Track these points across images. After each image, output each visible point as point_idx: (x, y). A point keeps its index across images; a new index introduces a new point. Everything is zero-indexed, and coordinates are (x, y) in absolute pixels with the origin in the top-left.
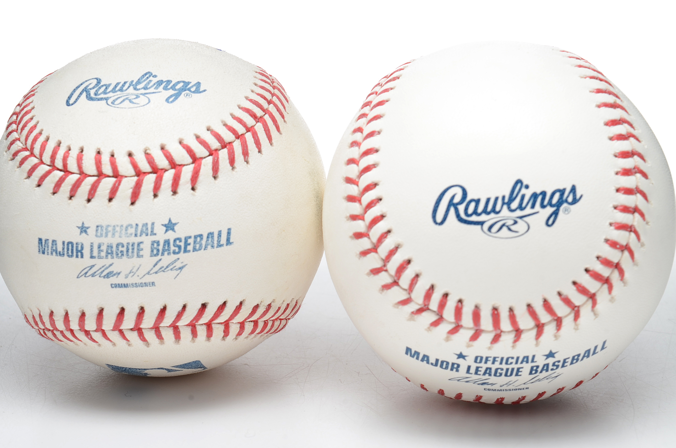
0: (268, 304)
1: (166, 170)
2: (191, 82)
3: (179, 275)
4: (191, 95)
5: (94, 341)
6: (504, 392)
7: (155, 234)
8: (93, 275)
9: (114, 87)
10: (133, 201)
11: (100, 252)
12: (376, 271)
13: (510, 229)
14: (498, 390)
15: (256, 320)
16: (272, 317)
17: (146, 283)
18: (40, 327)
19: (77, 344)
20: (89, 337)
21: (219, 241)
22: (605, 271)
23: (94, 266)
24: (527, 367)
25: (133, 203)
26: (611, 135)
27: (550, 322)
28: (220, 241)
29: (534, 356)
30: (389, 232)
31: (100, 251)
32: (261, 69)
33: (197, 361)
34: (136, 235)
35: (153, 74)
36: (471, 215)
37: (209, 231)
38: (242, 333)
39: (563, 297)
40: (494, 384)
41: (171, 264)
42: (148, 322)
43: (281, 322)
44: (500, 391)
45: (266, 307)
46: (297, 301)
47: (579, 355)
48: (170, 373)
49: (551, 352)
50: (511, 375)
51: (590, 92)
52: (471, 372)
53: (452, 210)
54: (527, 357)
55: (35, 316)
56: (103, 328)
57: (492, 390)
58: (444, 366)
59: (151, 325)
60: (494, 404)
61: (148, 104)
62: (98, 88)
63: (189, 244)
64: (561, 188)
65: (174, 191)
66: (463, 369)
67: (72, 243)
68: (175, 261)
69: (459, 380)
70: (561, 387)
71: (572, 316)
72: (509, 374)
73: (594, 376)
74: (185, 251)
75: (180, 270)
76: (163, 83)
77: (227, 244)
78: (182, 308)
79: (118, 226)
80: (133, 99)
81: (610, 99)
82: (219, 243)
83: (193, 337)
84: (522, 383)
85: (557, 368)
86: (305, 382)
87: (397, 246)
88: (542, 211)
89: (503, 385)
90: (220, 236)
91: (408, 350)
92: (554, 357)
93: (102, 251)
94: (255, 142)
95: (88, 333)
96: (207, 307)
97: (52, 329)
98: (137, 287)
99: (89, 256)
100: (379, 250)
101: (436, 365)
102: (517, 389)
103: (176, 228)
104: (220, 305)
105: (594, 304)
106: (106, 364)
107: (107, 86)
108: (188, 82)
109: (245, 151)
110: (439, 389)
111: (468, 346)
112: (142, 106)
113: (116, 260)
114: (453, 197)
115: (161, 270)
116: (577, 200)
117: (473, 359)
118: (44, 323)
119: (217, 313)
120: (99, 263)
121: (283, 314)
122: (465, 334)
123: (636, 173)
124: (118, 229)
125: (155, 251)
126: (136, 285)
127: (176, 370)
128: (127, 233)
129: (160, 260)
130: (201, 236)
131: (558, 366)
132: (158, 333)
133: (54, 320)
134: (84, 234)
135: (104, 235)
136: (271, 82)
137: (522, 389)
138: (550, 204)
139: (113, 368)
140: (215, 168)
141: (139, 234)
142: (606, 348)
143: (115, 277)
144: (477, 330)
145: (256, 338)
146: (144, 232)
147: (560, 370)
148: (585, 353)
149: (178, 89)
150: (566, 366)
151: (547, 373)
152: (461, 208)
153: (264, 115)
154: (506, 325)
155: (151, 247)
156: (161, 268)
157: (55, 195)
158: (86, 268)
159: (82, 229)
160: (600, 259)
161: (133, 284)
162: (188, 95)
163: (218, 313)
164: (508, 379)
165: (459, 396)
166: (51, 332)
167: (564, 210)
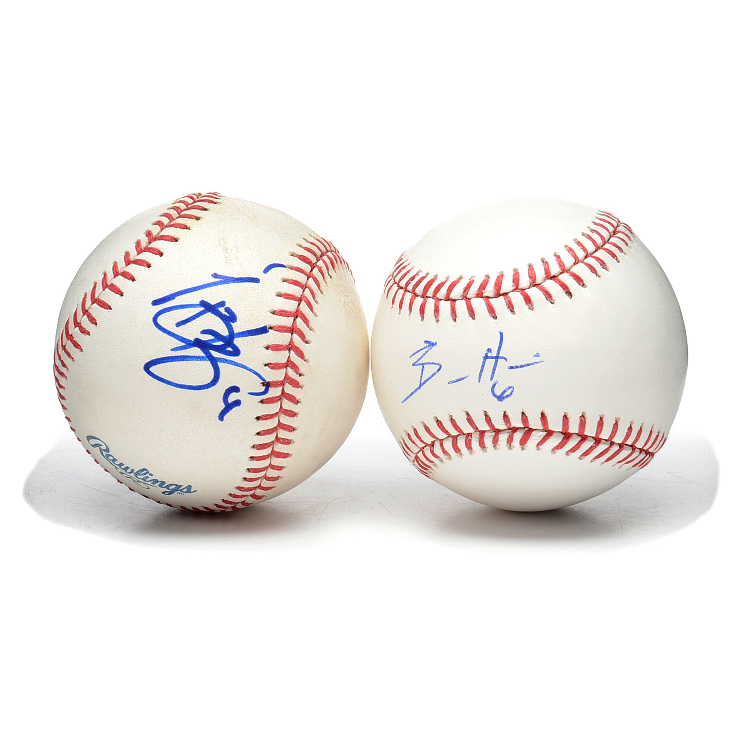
35: (150, 473)
76: (159, 482)
108: (180, 485)
149: (172, 489)
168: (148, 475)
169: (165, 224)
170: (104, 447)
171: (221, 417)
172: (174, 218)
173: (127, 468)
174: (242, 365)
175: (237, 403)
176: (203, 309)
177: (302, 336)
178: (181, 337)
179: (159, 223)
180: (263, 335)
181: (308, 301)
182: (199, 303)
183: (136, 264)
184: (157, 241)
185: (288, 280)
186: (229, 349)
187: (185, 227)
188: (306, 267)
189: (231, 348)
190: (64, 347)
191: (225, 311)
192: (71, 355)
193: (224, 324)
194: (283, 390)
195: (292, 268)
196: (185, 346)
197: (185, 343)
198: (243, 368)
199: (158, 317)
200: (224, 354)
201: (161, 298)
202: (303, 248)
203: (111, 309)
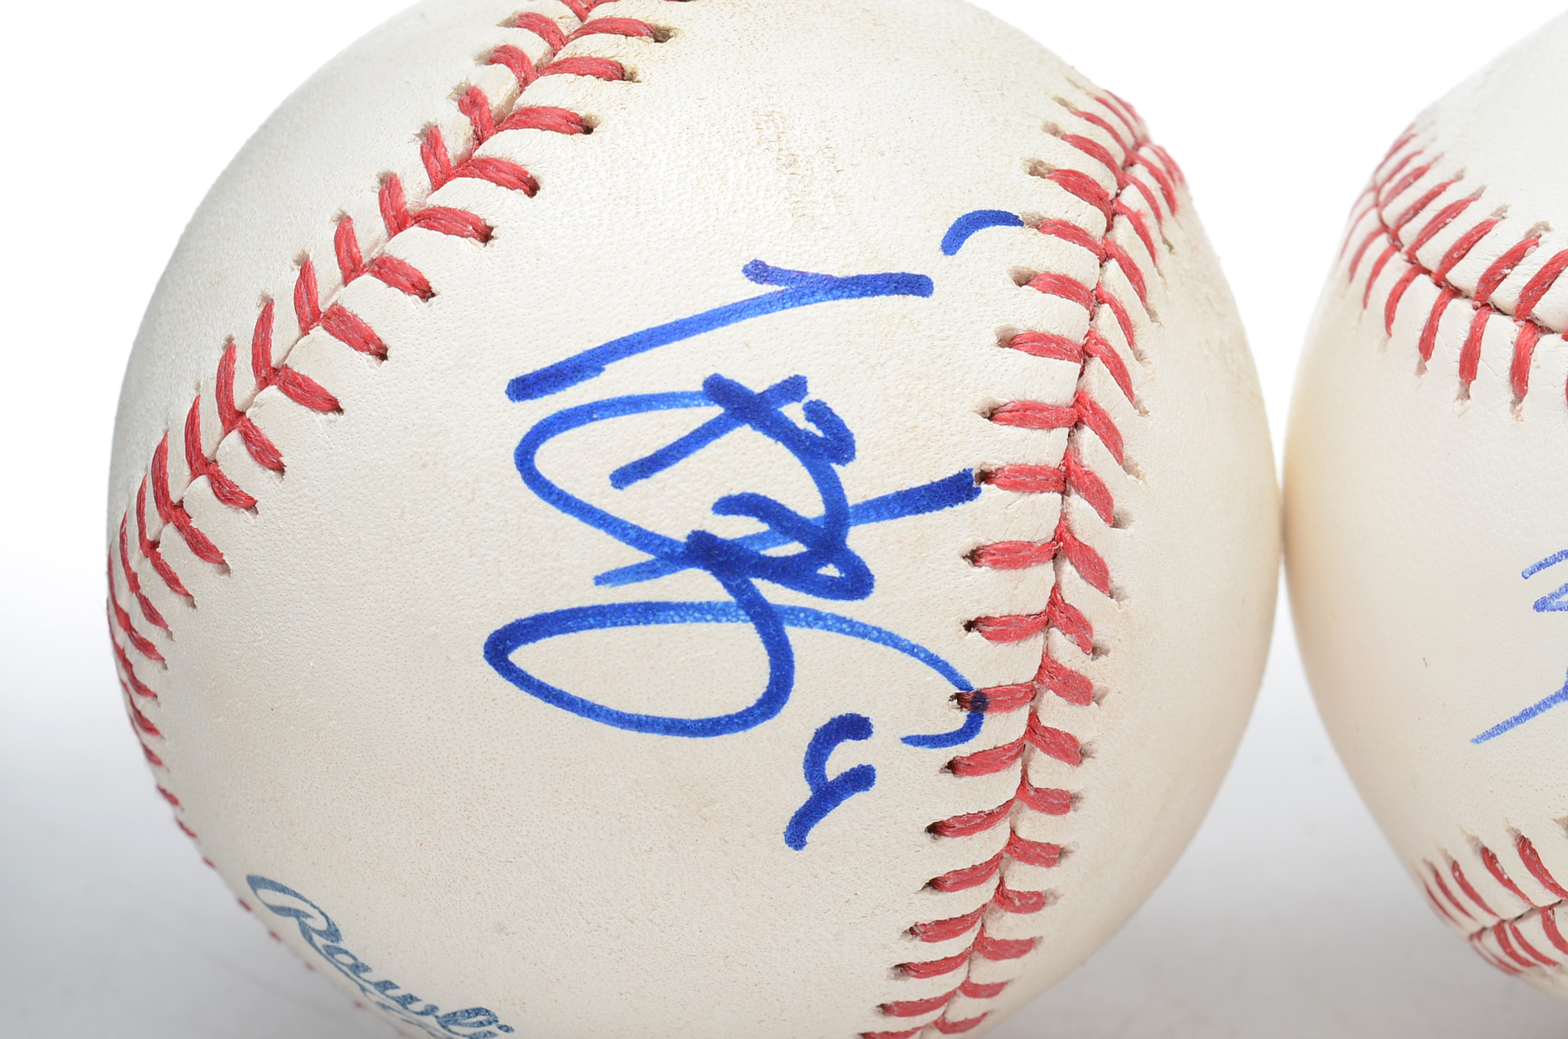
168: (493, 1028)
169: (534, 62)
170: (320, 924)
171: (797, 833)
172: (565, 33)
173: (411, 999)
174: (879, 630)
175: (861, 778)
176: (716, 411)
177: (1100, 498)
178: (633, 527)
179: (505, 56)
180: (960, 507)
181: (1115, 356)
182: (701, 389)
183: (430, 227)
184: (509, 133)
185: (1036, 275)
186: (830, 571)
187: (617, 73)
188: (1089, 218)
189: (839, 565)
190: (151, 548)
191: (809, 420)
192: (182, 581)
193: (804, 472)
194: (1033, 717)
195: (1043, 226)
196: (653, 563)
197: (652, 552)
198: (885, 643)
199: (536, 446)
200: (809, 591)
201: (546, 370)
202: (1064, 138)
203: (340, 410)
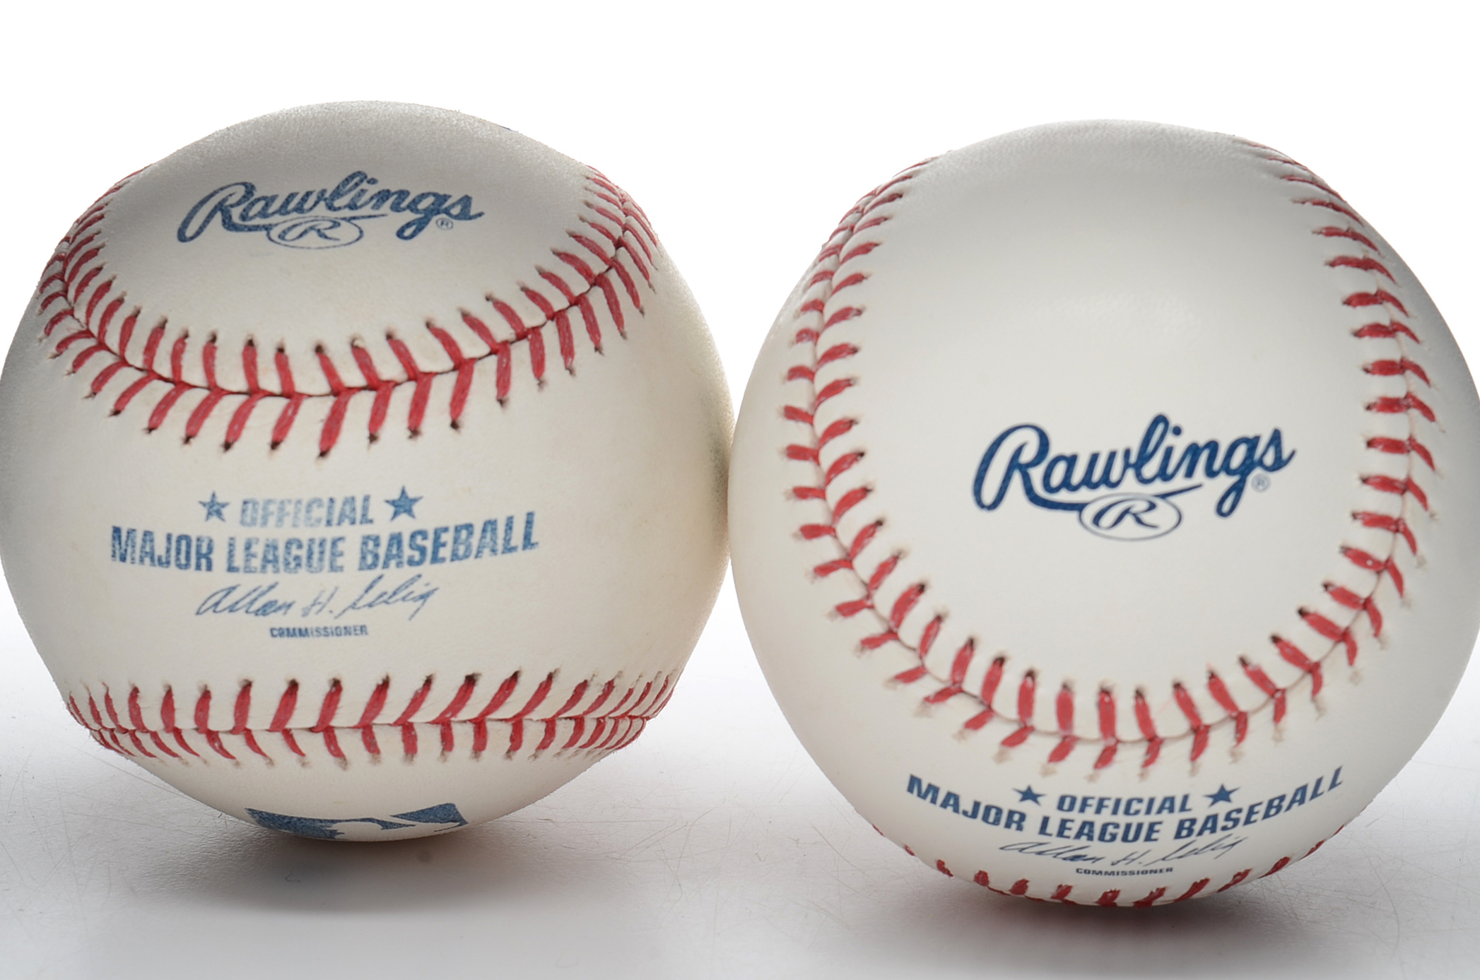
0: (607, 681)
1: (397, 384)
2: (450, 196)
3: (421, 611)
4: (452, 223)
5: (227, 754)
6: (1120, 876)
7: (371, 521)
8: (232, 609)
9: (284, 203)
10: (324, 449)
11: (249, 558)
12: (848, 609)
13: (1139, 521)
14: (1106, 873)
15: (580, 715)
16: (615, 709)
17: (348, 629)
18: (104, 724)
19: (187, 763)
20: (216, 745)
21: (507, 540)
22: (1341, 616)
23: (234, 588)
24: (1170, 822)
25: (323, 454)
26: (1358, 326)
27: (1221, 722)
28: (509, 540)
29: (1186, 798)
30: (879, 523)
31: (249, 555)
32: (597, 173)
33: (447, 804)
34: (329, 523)
35: (369, 177)
36: (1057, 490)
37: (487, 518)
38: (549, 744)
39: (1250, 668)
40: (1099, 859)
41: (403, 587)
42: (348, 713)
43: (631, 723)
44: (1110, 874)
45: (603, 688)
46: (667, 678)
47: (1282, 798)
48: (386, 830)
49: (1222, 788)
50: (1136, 838)
51: (1314, 232)
52: (1049, 830)
53: (1017, 478)
54: (1172, 800)
55: (94, 699)
56: (249, 726)
57: (1094, 872)
58: (992, 818)
59: (355, 720)
60: (1095, 906)
61: (358, 239)
62: (250, 204)
63: (444, 545)
64: (1251, 435)
65: (413, 429)
66: (1032, 824)
67: (187, 538)
68: (412, 581)
69: (1021, 850)
70: (1242, 870)
71: (1270, 710)
72: (1131, 836)
73: (1312, 849)
74: (436, 559)
75: (421, 601)
76: (391, 196)
77: (525, 547)
78: (424, 685)
79: (289, 501)
80: (326, 229)
81: (1355, 250)
82: (508, 544)
83: (443, 749)
84: (1158, 858)
85: (1234, 826)
86: (681, 857)
87: (896, 554)
88: (1208, 483)
89: (1118, 862)
90: (511, 528)
91: (914, 782)
92: (1228, 800)
93: (254, 556)
94: (587, 329)
95: (213, 736)
96: (477, 683)
97: (134, 728)
98: (328, 636)
99: (225, 566)
100: (857, 562)
101: (974, 815)
102: (1147, 872)
103: (416, 508)
104: (506, 681)
105: (1317, 685)
106: (248, 807)
107: (269, 201)
108: (445, 195)
109: (566, 346)
110: (977, 872)
111: (1046, 773)
112: (345, 245)
113: (283, 577)
114: (1019, 451)
115: (381, 599)
116: (1282, 461)
117: (1055, 802)
118: (116, 714)
119: (498, 696)
120: (246, 582)
121: (637, 704)
122: (1040, 746)
123: (1408, 407)
124: (290, 508)
125: (369, 559)
126: (325, 632)
127: (400, 824)
128: (309, 519)
129: (380, 577)
130: (469, 527)
131: (1236, 821)
132: (368, 738)
133: (139, 708)
134: (214, 519)
135: (259, 521)
136: (620, 200)
137: (1158, 871)
138: (1226, 468)
139: (261, 817)
140: (501, 382)
141: (335, 521)
142: (1340, 783)
143: (280, 612)
144: (1065, 738)
145: (576, 757)
146: (347, 517)
147: (1240, 831)
148: (1295, 795)
149: (424, 210)
150: (1255, 821)
151: (1214, 835)
152: (1037, 474)
153: (607, 270)
154: (1127, 726)
155: (362, 549)
156: (381, 596)
157: (154, 433)
158: (217, 593)
159: (211, 507)
160: (1331, 589)
161: (319, 630)
162: (445, 223)
163: (500, 698)
164: (1129, 848)
165: (1021, 886)
166: (129, 736)
167: (1256, 483)
